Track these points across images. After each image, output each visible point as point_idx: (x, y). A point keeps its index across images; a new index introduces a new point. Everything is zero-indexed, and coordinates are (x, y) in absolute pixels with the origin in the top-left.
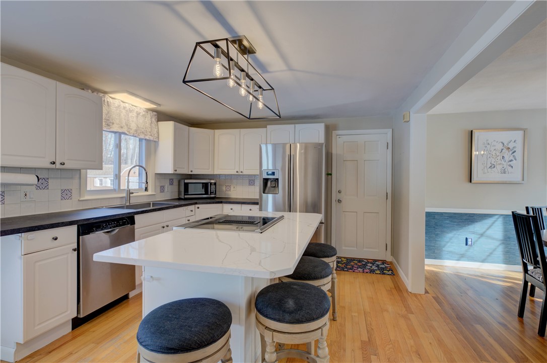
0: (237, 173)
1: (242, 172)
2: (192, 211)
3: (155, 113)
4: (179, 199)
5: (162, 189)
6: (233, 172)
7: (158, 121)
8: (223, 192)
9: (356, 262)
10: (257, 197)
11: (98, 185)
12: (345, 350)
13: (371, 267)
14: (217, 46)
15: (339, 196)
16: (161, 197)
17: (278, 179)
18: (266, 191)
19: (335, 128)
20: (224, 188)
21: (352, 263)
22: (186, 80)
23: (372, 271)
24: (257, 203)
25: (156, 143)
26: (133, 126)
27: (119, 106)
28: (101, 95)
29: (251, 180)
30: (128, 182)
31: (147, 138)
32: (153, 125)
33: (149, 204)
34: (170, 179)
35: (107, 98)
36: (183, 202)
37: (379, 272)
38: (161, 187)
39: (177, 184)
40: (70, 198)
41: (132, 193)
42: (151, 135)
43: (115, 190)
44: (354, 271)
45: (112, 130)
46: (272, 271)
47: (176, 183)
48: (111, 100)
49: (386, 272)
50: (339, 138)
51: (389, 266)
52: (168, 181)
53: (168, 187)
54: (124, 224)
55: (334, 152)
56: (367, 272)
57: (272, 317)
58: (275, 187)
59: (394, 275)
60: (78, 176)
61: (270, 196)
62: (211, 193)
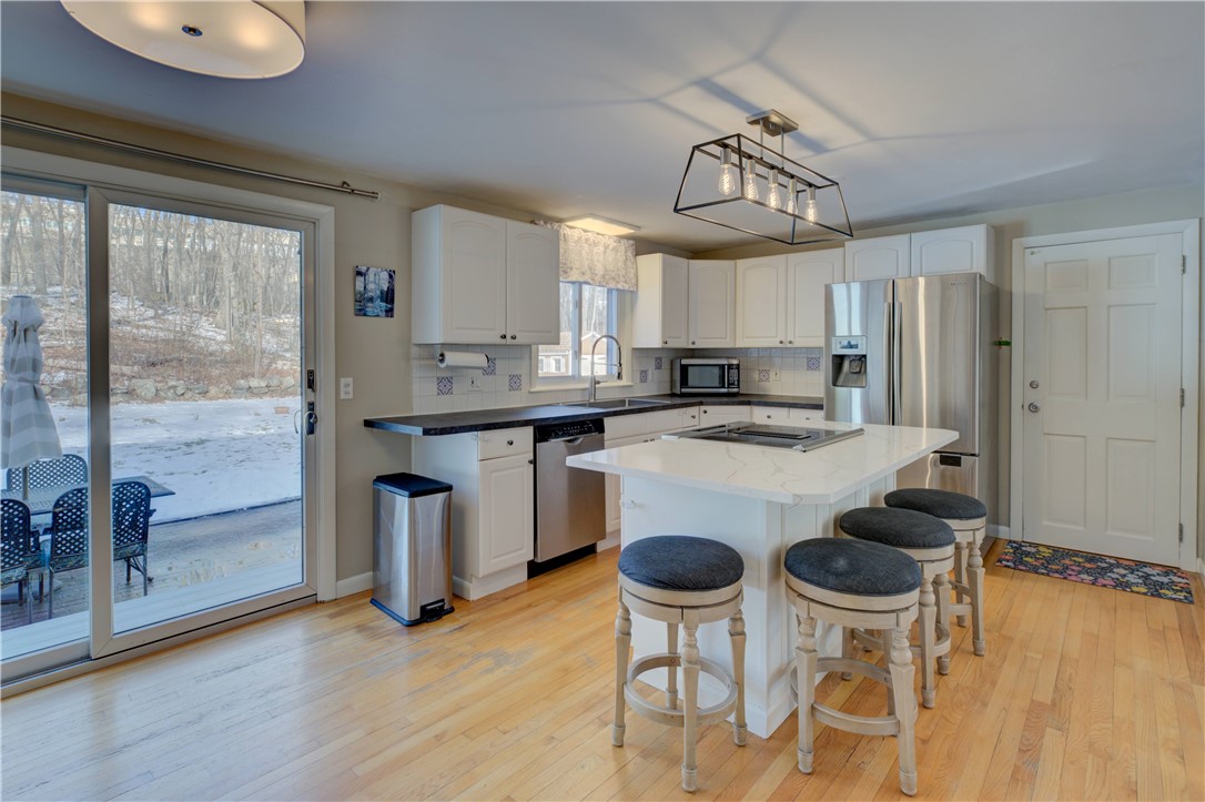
0: (781, 345)
1: (791, 342)
2: (694, 417)
3: (631, 242)
4: (673, 395)
5: (644, 375)
6: (774, 343)
7: (637, 254)
8: (753, 382)
9: (1081, 560)
10: (821, 394)
11: (553, 370)
12: (985, 705)
13: (1124, 576)
14: (725, 146)
15: (1032, 396)
16: (642, 391)
17: (865, 356)
18: (840, 381)
19: (1020, 230)
20: (756, 376)
21: (1067, 562)
22: (678, 208)
23: (1122, 585)
24: (819, 407)
25: (634, 294)
26: (599, 270)
27: (580, 238)
28: (556, 225)
29: (810, 358)
30: (593, 364)
31: (620, 287)
32: (629, 263)
33: (622, 402)
34: (657, 359)
35: (565, 230)
36: (678, 401)
37: (1143, 590)
38: (642, 372)
39: (669, 367)
40: (519, 388)
41: (599, 383)
42: (626, 282)
43: (573, 377)
44: (1065, 578)
45: (569, 280)
46: (797, 492)
47: (666, 365)
48: (568, 231)
49: (1170, 593)
50: (1032, 253)
51: (1185, 581)
52: (653, 362)
53: (652, 373)
54: (590, 431)
55: (1017, 288)
56: (1105, 586)
57: (807, 577)
58: (859, 372)
59: (1192, 602)
60: (528, 356)
61: (856, 393)
62: (729, 384)
